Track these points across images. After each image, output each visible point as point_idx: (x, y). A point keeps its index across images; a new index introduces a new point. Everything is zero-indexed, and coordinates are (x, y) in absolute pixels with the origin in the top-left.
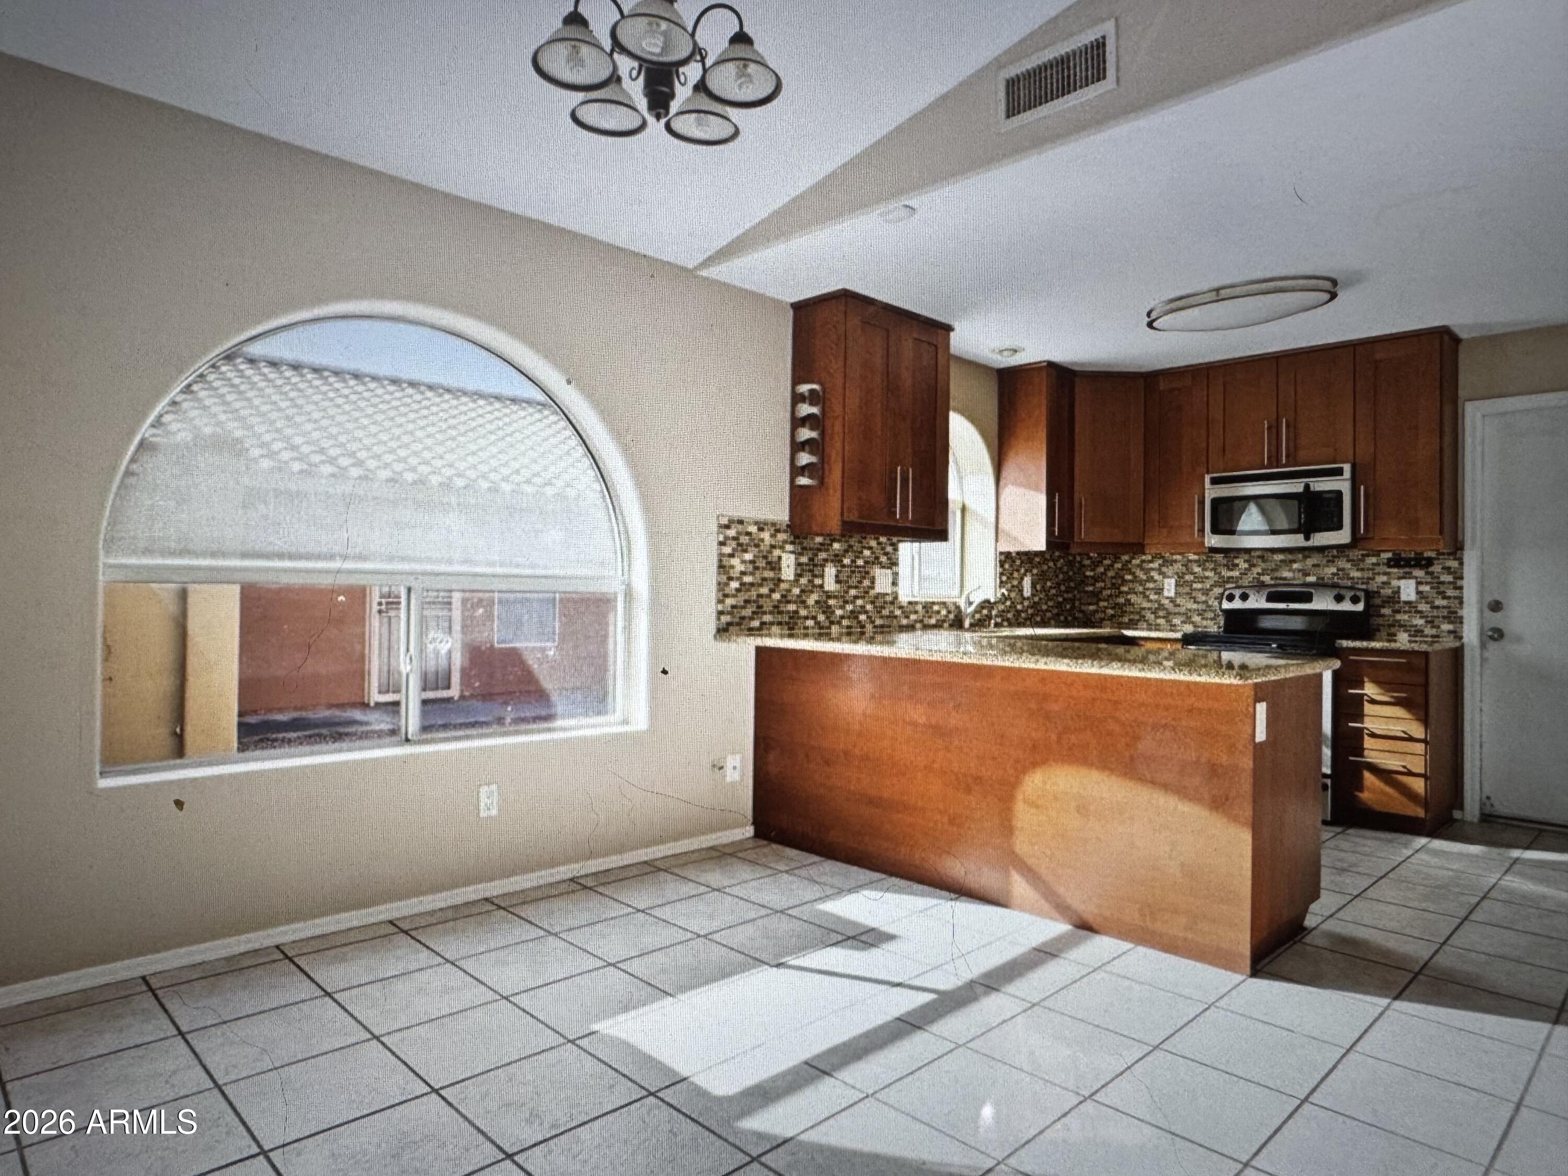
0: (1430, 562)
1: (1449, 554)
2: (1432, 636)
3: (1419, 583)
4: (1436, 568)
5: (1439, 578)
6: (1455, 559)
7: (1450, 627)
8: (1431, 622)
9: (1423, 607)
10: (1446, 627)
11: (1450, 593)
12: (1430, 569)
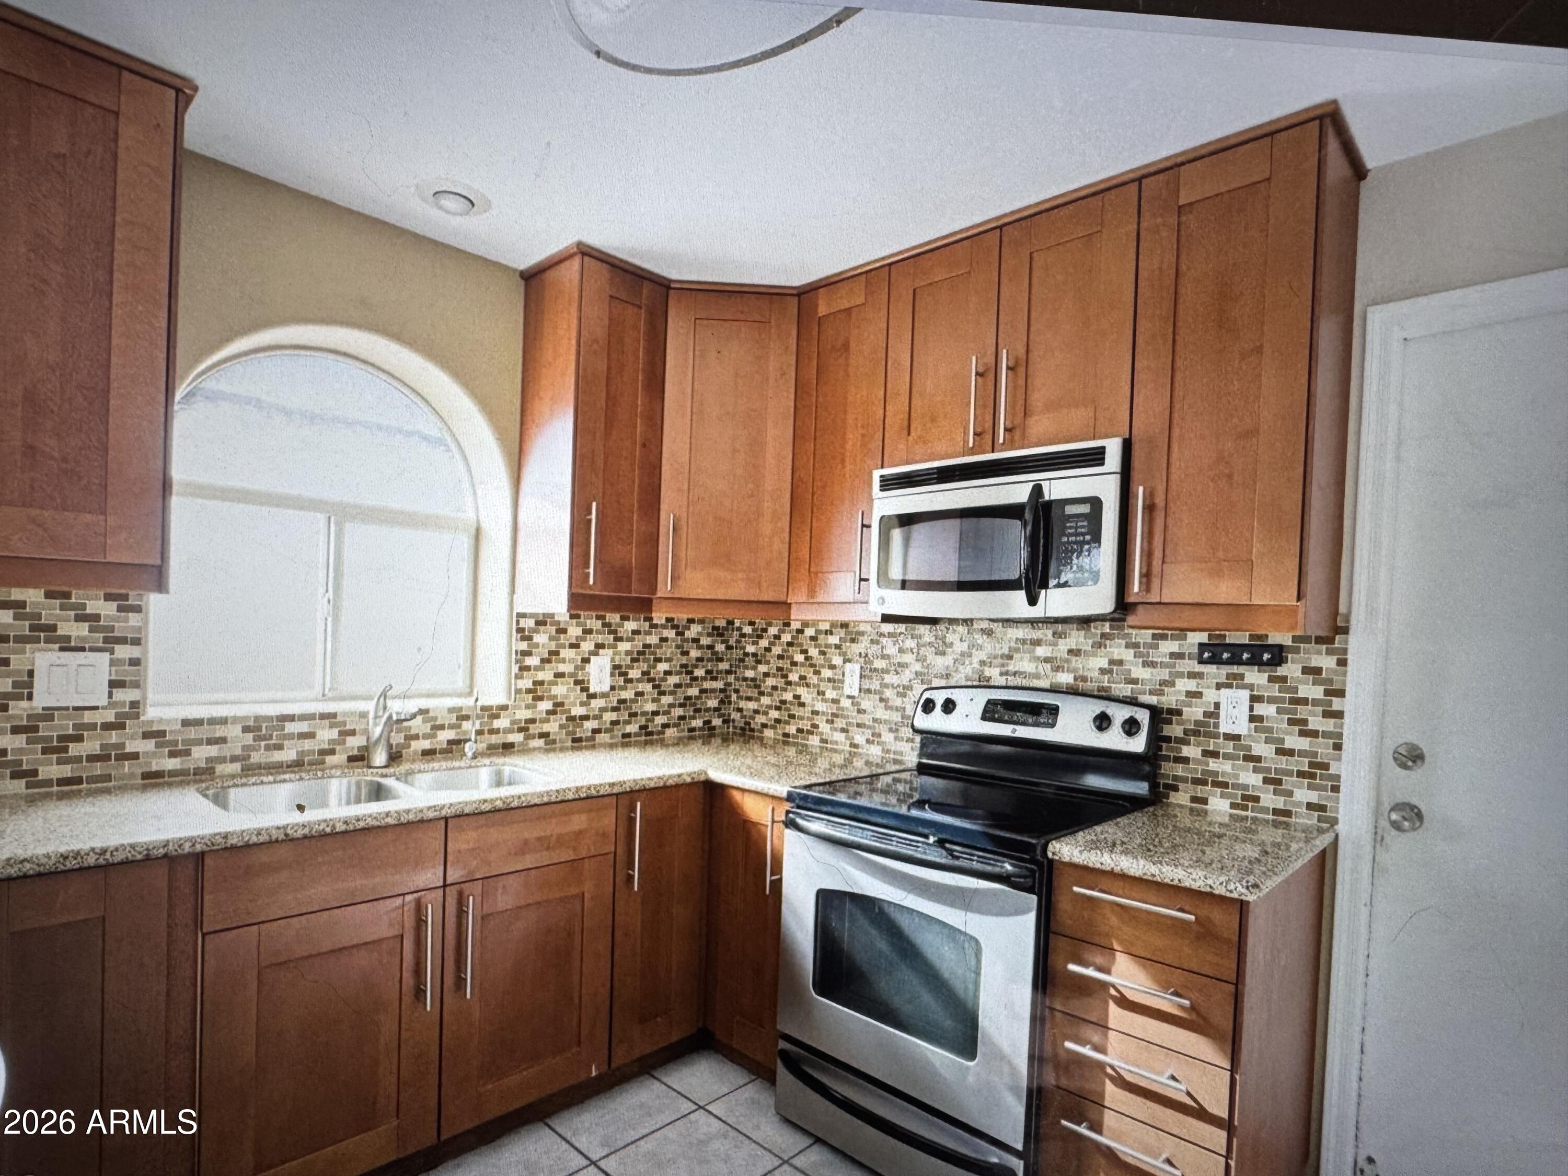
0: (1278, 655)
1: (1319, 640)
2: (1276, 812)
3: (1254, 699)
4: (1291, 669)
5: (1295, 690)
6: (1329, 652)
7: (1313, 797)
8: (1273, 781)
9: (1262, 749)
10: (1303, 795)
11: (1316, 723)
12: (1281, 671)
